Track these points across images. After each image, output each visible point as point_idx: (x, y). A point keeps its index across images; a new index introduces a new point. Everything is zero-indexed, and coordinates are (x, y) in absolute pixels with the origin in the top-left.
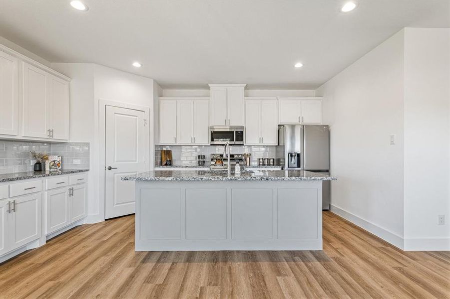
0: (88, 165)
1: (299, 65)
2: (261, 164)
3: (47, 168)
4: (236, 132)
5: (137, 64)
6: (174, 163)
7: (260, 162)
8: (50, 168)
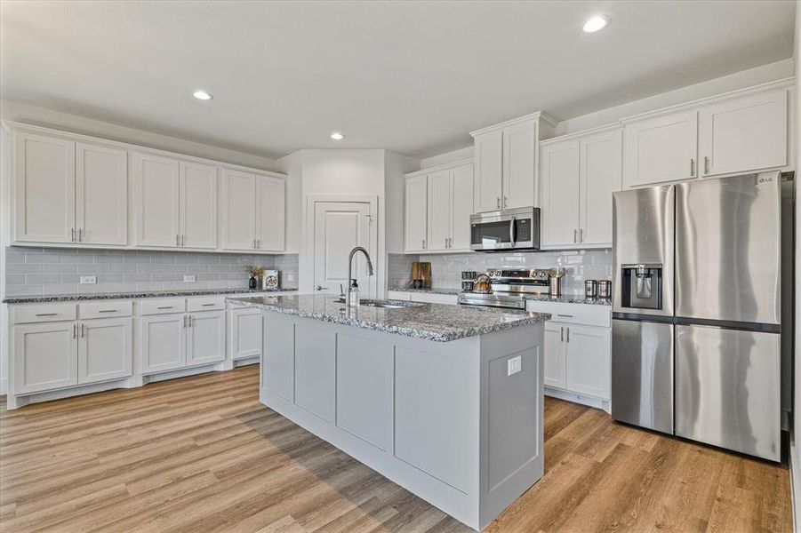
0: (297, 283)
1: (594, 24)
2: (590, 293)
3: (264, 285)
4: (515, 221)
5: (337, 136)
6: (435, 285)
7: (587, 289)
8: (267, 285)
